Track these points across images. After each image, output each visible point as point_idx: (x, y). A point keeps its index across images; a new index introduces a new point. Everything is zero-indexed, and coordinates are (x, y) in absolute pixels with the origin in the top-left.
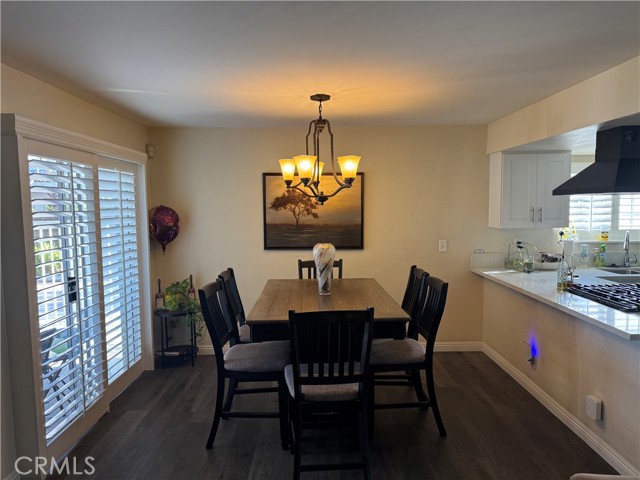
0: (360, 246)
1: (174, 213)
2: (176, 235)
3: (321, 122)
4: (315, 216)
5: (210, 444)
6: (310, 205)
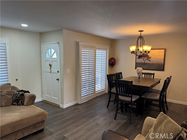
0: (163, 70)
1: (114, 59)
2: (115, 64)
3: (141, 37)
4: (150, 61)
5: (107, 107)
6: (148, 58)
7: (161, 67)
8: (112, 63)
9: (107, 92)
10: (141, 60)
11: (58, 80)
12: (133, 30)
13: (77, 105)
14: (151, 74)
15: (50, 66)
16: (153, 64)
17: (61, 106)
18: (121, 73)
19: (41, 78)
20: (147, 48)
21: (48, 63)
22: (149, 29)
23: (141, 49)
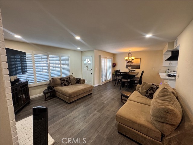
0: (139, 68)
1: (115, 63)
3: (130, 53)
5: (115, 85)
6: (132, 63)
7: (138, 67)
8: (114, 65)
9: (112, 80)
10: (129, 64)
11: (91, 73)
12: (127, 50)
13: (100, 85)
14: (134, 70)
15: (87, 67)
16: (134, 66)
17: (93, 85)
18: (120, 70)
19: (82, 73)
20: (133, 58)
21: (86, 66)
22: (134, 49)
23: (130, 58)
